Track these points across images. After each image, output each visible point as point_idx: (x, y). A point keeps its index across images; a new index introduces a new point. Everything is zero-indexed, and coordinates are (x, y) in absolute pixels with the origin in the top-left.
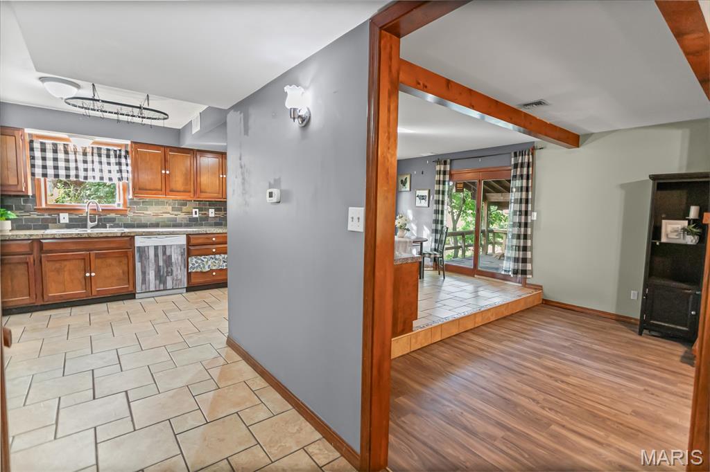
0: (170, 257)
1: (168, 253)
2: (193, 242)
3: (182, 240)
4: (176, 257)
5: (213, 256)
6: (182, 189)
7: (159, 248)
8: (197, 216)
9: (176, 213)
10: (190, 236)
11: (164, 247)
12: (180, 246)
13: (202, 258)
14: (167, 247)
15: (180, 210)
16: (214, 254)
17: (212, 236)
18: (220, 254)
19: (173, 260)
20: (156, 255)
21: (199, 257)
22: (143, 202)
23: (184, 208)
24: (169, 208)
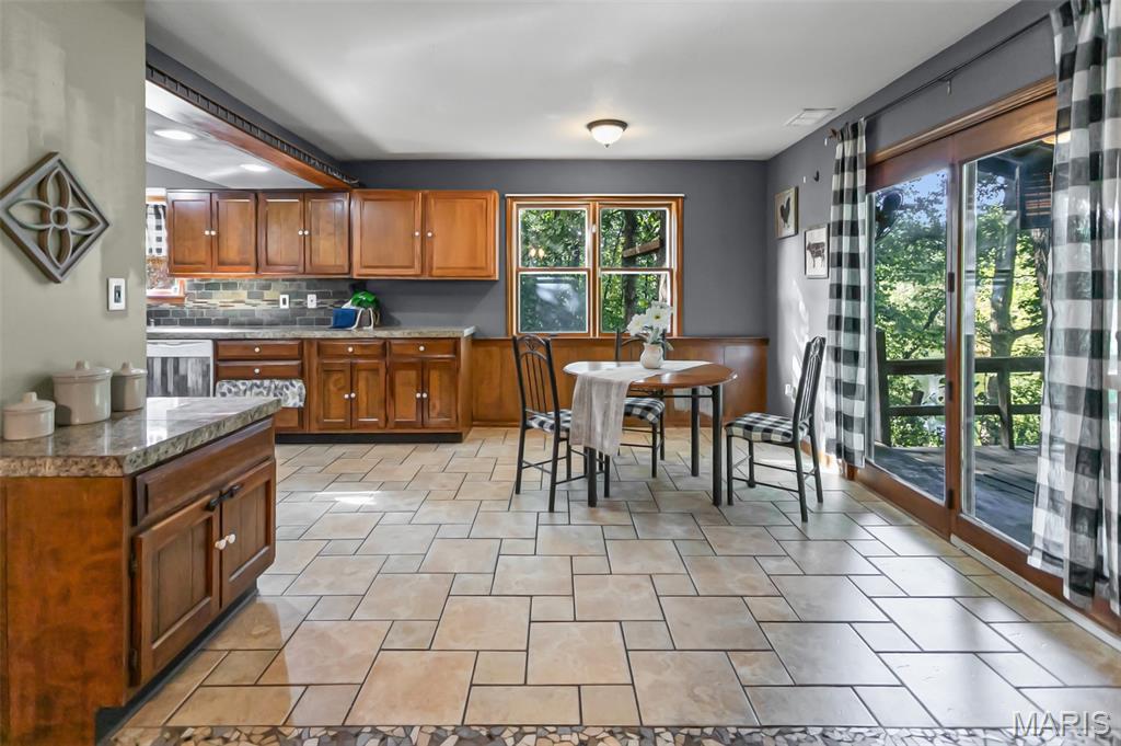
0: (185, 378)
1: (182, 371)
2: (223, 353)
3: (206, 350)
4: (194, 379)
5: (258, 382)
6: (237, 259)
7: (169, 361)
8: (287, 306)
9: (253, 301)
10: (220, 343)
11: (177, 360)
12: (203, 360)
13: (239, 383)
14: (180, 360)
15: (260, 297)
16: (261, 377)
17: (255, 343)
18: (270, 378)
19: (190, 384)
20: (164, 373)
21: (234, 381)
22: (207, 285)
23: (268, 295)
24: (243, 294)
